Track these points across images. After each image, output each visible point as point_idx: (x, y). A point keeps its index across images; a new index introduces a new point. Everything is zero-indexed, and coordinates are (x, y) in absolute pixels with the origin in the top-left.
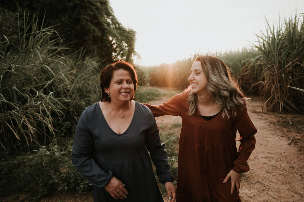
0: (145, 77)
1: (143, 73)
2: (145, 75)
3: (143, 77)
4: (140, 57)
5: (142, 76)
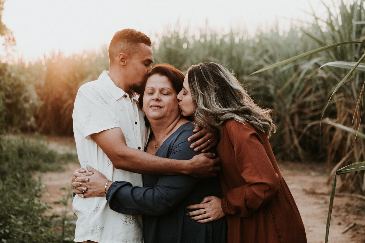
0: (26, 100)
1: (19, 86)
2: (27, 94)
3: (22, 97)
4: (14, 40)
5: (20, 94)
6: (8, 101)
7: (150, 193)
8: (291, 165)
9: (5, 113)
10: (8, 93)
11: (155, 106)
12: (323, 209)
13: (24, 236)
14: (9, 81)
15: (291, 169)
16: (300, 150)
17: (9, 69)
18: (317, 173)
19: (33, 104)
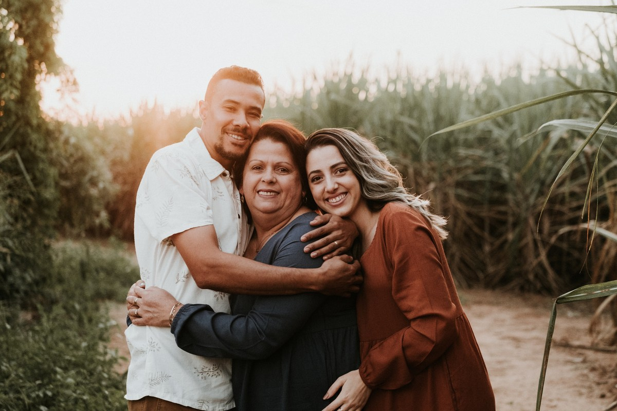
0: (93, 182)
1: (82, 159)
2: (95, 173)
3: (87, 178)
4: (75, 83)
5: (83, 173)
6: (65, 184)
7: (241, 324)
8: (536, 298)
9: (58, 205)
10: (63, 171)
11: (267, 191)
12: (578, 372)
13: (76, 401)
14: (66, 151)
15: (535, 306)
16: (551, 274)
17: (66, 132)
18: (577, 314)
19: (105, 188)
